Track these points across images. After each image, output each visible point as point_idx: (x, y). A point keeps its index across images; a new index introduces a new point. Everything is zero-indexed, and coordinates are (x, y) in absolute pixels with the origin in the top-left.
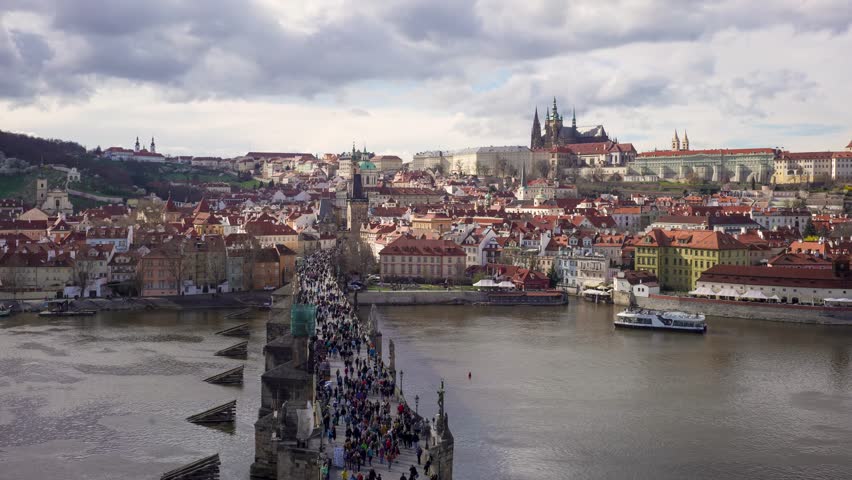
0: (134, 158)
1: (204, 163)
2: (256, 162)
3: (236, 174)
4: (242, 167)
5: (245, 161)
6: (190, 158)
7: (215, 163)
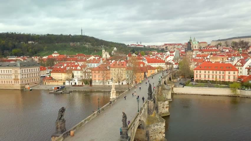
0: (136, 46)
1: (153, 47)
2: (166, 46)
3: (161, 49)
4: (162, 48)
5: (163, 46)
6: (150, 46)
7: (156, 47)
